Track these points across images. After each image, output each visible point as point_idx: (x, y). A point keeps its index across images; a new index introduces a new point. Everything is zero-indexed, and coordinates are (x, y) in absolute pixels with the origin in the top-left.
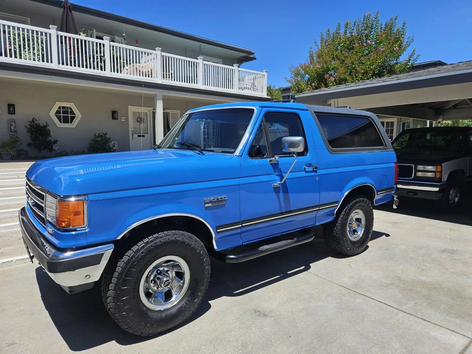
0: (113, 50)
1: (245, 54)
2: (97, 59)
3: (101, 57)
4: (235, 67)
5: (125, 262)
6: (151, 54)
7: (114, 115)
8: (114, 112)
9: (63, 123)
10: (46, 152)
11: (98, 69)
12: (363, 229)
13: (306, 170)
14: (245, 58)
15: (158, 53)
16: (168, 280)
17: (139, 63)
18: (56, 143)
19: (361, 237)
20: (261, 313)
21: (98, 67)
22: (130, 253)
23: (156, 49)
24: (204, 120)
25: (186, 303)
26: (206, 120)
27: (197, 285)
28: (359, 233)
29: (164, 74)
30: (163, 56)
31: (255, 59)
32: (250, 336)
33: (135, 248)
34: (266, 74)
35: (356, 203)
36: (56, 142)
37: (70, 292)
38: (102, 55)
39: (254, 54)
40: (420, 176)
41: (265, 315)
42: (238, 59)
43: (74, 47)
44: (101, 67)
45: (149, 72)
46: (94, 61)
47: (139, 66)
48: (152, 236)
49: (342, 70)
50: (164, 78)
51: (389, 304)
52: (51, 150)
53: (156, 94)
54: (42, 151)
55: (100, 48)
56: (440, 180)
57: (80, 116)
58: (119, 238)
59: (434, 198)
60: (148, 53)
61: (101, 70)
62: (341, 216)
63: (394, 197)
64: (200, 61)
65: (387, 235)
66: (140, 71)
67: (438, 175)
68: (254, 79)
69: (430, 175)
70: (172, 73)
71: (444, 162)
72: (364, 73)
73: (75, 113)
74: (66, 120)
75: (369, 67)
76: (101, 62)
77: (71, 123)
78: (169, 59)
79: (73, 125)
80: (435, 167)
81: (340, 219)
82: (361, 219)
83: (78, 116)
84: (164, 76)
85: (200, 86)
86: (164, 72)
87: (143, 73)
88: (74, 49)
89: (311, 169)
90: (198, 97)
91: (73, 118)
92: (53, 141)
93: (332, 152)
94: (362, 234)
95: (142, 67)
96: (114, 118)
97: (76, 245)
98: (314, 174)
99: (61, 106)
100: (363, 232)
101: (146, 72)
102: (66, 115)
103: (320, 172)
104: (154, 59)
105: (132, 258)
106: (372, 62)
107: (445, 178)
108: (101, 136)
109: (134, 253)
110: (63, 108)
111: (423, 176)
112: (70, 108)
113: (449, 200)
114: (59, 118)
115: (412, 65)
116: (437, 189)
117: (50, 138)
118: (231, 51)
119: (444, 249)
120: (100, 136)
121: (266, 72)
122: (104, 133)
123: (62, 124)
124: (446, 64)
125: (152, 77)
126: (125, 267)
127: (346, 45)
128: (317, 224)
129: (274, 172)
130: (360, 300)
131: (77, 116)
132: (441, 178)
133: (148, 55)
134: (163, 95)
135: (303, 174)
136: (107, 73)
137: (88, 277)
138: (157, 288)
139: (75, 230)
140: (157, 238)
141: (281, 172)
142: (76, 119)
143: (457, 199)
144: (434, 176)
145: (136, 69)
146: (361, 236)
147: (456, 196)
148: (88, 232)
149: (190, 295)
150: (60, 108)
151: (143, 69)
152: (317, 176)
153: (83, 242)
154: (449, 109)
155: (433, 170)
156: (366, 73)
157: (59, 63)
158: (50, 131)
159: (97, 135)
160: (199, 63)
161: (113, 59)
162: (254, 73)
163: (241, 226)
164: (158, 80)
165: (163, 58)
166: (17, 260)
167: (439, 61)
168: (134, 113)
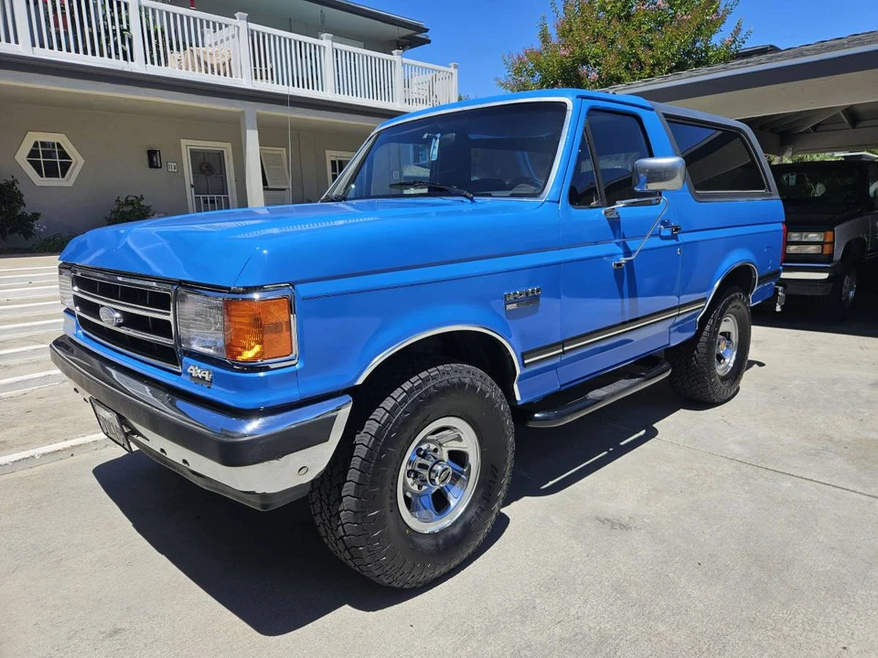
0: (147, 17)
1: (411, 32)
2: (115, 35)
3: (122, 30)
4: (396, 56)
5: (373, 433)
6: (226, 26)
7: (153, 158)
8: (152, 154)
9: (46, 176)
10: (18, 239)
11: (118, 58)
12: (735, 353)
13: (662, 234)
14: (411, 39)
15: (240, 23)
16: (446, 469)
17: (203, 46)
18: (37, 219)
19: (733, 368)
20: (613, 523)
21: (117, 54)
22: (379, 414)
23: (237, 15)
24: (438, 136)
25: (476, 513)
26: (442, 134)
27: (496, 477)
28: (727, 361)
29: (255, 70)
30: (252, 31)
31: (429, 42)
32: (619, 570)
33: (388, 403)
34: (455, 71)
35: (730, 302)
36: (36, 216)
37: (264, 506)
38: (125, 27)
39: (427, 30)
40: (795, 252)
41: (625, 527)
42: (397, 42)
43: (63, 9)
44: (125, 53)
45: (224, 64)
46: (108, 41)
47: (205, 53)
48: (416, 377)
49: (611, 59)
50: (256, 78)
51: (845, 487)
52: (28, 233)
53: (243, 111)
54: (8, 236)
55: (120, 12)
56: (830, 258)
57: (82, 161)
58: (360, 382)
59: (819, 292)
60: (220, 25)
61: (125, 59)
62: (708, 327)
63: (777, 290)
64: (326, 42)
65: (761, 364)
66: (206, 63)
67: (827, 249)
68: (434, 79)
69: (812, 249)
70: (272, 70)
71: (836, 225)
72: (654, 65)
73: (71, 156)
74: (51, 171)
75: (662, 53)
76: (123, 43)
77: (63, 176)
78: (264, 37)
79: (68, 180)
80: (823, 234)
81: (705, 333)
82: (729, 333)
83: (77, 162)
84: (256, 74)
85: (329, 94)
86: (255, 66)
87: (212, 69)
88: (64, 14)
89: (667, 232)
90: (328, 117)
91: (66, 167)
92: (29, 214)
93: (698, 198)
94: (732, 361)
95: (211, 54)
96: (152, 165)
97: (267, 402)
98: (673, 242)
99: (39, 140)
100: (734, 358)
101: (218, 65)
102: (51, 162)
103: (683, 238)
104: (233, 37)
105: (384, 425)
106: (667, 43)
107: (838, 255)
108: (132, 203)
109: (388, 414)
110: (44, 144)
111: (798, 252)
112: (59, 145)
113: (841, 296)
114: (36, 166)
115: (737, 51)
116: (825, 276)
117: (23, 209)
118: (383, 24)
119: (873, 382)
120: (128, 203)
121: (456, 67)
122: (137, 198)
123: (45, 178)
124: (779, 50)
125: (231, 76)
126: (375, 445)
127: (615, 10)
128: (672, 345)
129: (613, 237)
130: (787, 484)
131: (74, 160)
132: (831, 255)
133: (221, 28)
134: (258, 114)
135: (657, 242)
136: (138, 66)
137: (304, 470)
138: (420, 487)
139: (266, 369)
140: (425, 380)
141: (624, 237)
142: (74, 168)
143: (852, 293)
144: (820, 252)
145: (199, 58)
146: (731, 365)
147: (851, 289)
148: (301, 369)
149: (484, 497)
150: (36, 144)
151: (211, 60)
152: (679, 245)
153: (294, 394)
154: (807, 132)
155: (818, 239)
156: (657, 64)
157: (34, 45)
158: (23, 195)
159: (122, 200)
160: (324, 47)
161: (148, 36)
162: (433, 70)
163: (561, 350)
164: (245, 81)
165: (253, 36)
166: (44, 455)
167: (771, 46)
168: (194, 153)
